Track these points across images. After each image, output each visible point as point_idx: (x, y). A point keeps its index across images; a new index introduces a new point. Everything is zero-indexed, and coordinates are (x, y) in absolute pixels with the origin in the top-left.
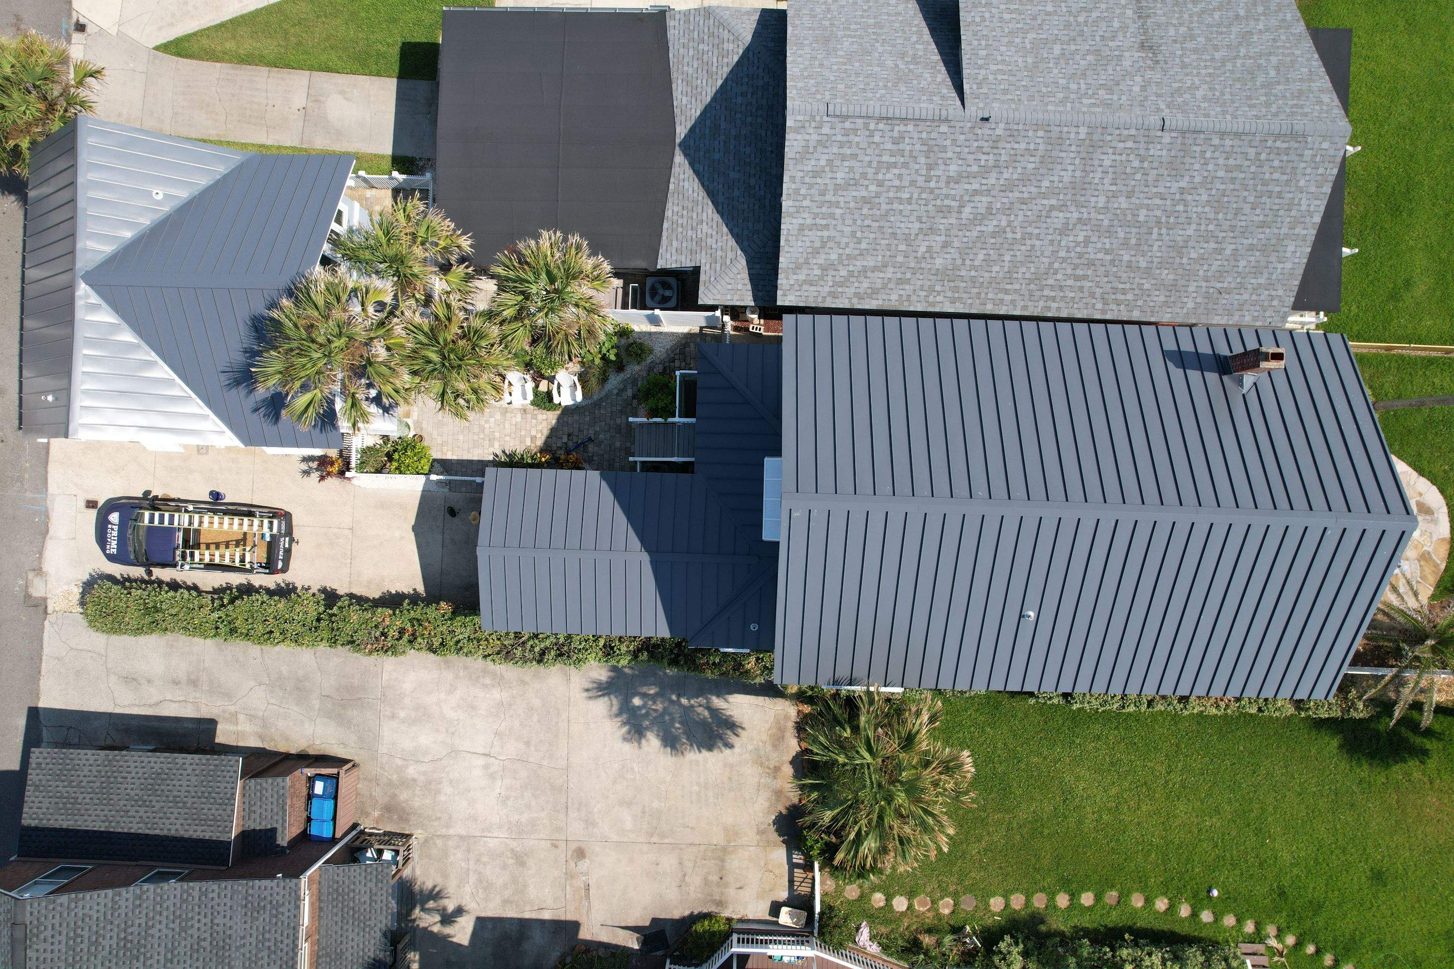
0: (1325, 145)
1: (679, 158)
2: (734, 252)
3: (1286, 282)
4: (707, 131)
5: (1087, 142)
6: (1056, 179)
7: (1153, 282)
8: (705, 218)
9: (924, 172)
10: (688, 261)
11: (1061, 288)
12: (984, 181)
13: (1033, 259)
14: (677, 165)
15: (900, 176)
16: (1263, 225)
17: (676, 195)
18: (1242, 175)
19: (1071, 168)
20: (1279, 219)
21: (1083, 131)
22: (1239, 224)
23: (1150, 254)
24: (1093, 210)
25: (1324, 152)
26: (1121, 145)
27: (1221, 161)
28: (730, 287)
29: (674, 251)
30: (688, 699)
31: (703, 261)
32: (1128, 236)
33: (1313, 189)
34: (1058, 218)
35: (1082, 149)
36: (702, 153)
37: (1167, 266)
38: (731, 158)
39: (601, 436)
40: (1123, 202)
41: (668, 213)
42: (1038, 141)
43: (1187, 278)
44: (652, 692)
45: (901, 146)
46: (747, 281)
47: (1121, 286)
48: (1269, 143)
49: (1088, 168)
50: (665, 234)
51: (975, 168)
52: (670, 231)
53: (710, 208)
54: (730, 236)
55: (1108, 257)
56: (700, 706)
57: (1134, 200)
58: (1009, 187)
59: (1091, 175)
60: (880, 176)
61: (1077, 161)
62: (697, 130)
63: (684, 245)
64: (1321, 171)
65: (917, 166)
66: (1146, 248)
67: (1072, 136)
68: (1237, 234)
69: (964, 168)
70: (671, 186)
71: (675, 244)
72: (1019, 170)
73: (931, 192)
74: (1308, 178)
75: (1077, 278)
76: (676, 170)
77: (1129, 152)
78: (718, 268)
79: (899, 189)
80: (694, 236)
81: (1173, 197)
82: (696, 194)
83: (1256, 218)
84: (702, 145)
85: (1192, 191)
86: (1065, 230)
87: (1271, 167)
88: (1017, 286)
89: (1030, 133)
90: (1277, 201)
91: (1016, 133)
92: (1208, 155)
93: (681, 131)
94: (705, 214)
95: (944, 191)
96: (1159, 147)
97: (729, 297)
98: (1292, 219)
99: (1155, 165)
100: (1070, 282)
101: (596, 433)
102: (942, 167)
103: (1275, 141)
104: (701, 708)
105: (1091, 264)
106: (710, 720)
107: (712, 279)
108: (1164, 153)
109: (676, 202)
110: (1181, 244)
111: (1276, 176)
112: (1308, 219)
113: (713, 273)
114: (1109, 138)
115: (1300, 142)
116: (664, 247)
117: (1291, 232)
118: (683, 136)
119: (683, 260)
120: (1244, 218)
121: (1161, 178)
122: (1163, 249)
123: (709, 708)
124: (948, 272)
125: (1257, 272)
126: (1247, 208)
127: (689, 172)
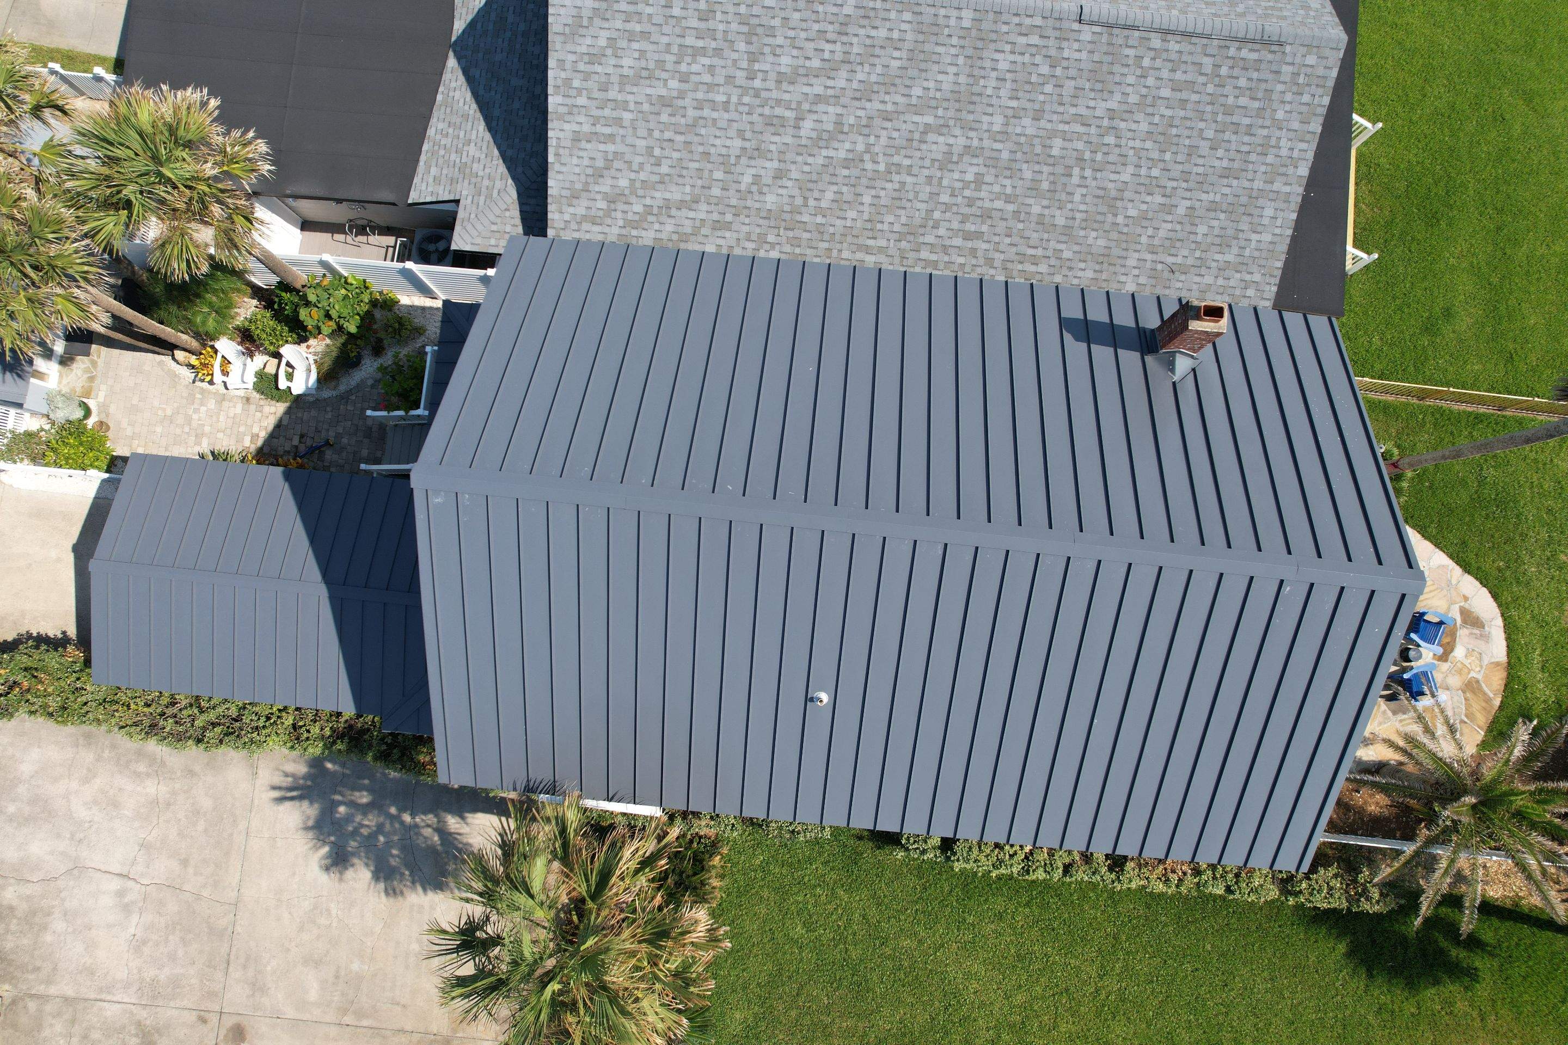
0: (1311, 60)
1: (452, 62)
2: (504, 182)
3: (1263, 262)
4: (491, 27)
5: (974, 33)
6: (931, 85)
7: (1076, 248)
8: (474, 137)
9: (744, 64)
10: (447, 193)
11: (945, 249)
12: (830, 83)
13: (904, 203)
14: (449, 70)
15: (711, 68)
16: (1226, 174)
17: (443, 108)
18: (1195, 97)
19: (952, 70)
20: (1251, 166)
21: (967, 14)
22: (1195, 170)
23: (1069, 206)
24: (986, 135)
25: (1309, 70)
26: (1022, 40)
27: (1165, 74)
28: (494, 228)
29: (431, 180)
30: (413, 815)
31: (465, 193)
32: (1038, 177)
33: (1295, 125)
34: (937, 145)
35: (966, 43)
36: (480, 55)
37: (1096, 226)
38: (516, 60)
39: (345, 441)
40: (1028, 125)
41: (431, 132)
42: (904, 26)
43: (1124, 245)
44: (365, 800)
45: (711, 24)
46: (518, 221)
47: (1031, 252)
48: (1232, 52)
49: (976, 72)
50: (423, 158)
51: (816, 63)
52: (429, 154)
53: (482, 125)
54: (501, 161)
55: (1011, 207)
56: (428, 826)
57: (1043, 123)
58: (865, 94)
59: (982, 82)
60: (683, 67)
61: (961, 61)
62: (479, 25)
63: (445, 172)
64: (1306, 98)
65: (735, 56)
66: (1064, 197)
67: (952, 22)
68: (1192, 185)
69: (801, 62)
70: (439, 97)
71: (434, 171)
72: (879, 69)
73: (757, 96)
74: (1288, 107)
75: (968, 236)
76: (447, 76)
77: (1034, 50)
78: (481, 203)
79: (711, 87)
80: (458, 161)
81: (1098, 122)
82: (466, 107)
83: (1217, 163)
84: (482, 45)
85: (1125, 116)
86: (947, 162)
87: (1236, 87)
88: (883, 243)
89: (893, 15)
90: (1246, 139)
91: (872, 14)
92: (1146, 62)
93: (459, 26)
94: (474, 132)
95: (774, 94)
96: (1076, 46)
97: (493, 242)
98: (1269, 168)
99: (1072, 72)
100: (958, 242)
101: (339, 436)
102: (770, 58)
103: (1239, 49)
104: (430, 830)
105: (986, 215)
106: (439, 848)
107: (473, 216)
108: (1084, 56)
109: (442, 117)
110: (1113, 193)
111: (1243, 101)
112: (1291, 170)
113: (474, 208)
114: (1005, 28)
115: (1274, 52)
116: (420, 176)
117: (1268, 187)
118: (460, 31)
119: (441, 192)
120: (1201, 161)
121: (1080, 93)
122: (1089, 199)
123: (442, 831)
124: (787, 216)
125: (1224, 245)
126: (1204, 146)
127: (462, 79)
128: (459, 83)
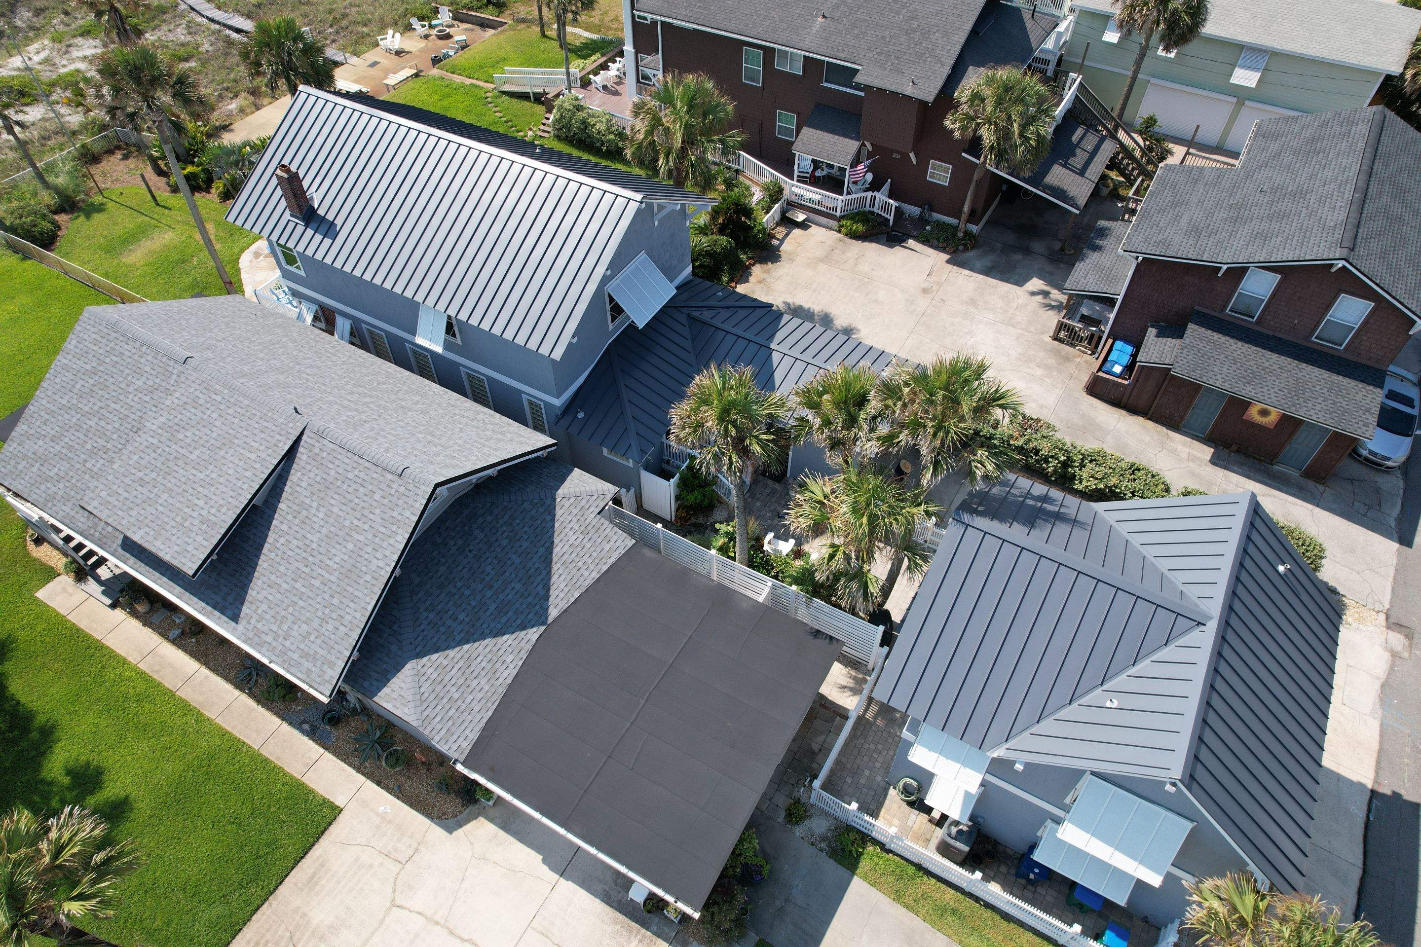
1: (554, 612)
4: (510, 613)
8: (567, 547)
10: (605, 526)
13: (351, 371)
14: (558, 608)
15: (393, 430)
17: (578, 585)
19: (272, 377)
23: (275, 339)
29: (612, 542)
31: (593, 516)
32: (278, 348)
34: (311, 371)
36: (530, 599)
38: (507, 574)
40: (261, 356)
41: (595, 575)
50: (611, 562)
52: (604, 561)
54: (557, 517)
55: (302, 350)
58: (325, 392)
60: (407, 436)
62: (519, 622)
63: (599, 540)
70: (577, 595)
71: (607, 547)
75: (334, 354)
76: (563, 605)
78: (584, 502)
79: (401, 427)
82: (560, 571)
84: (524, 606)
86: (314, 367)
93: (533, 634)
94: (564, 549)
95: (371, 412)
100: (341, 356)
105: (317, 353)
107: (595, 497)
109: (582, 579)
110: (251, 333)
116: (618, 552)
118: (535, 629)
119: (609, 529)
120: (199, 321)
122: (264, 337)
127: (553, 593)
128: (557, 592)
